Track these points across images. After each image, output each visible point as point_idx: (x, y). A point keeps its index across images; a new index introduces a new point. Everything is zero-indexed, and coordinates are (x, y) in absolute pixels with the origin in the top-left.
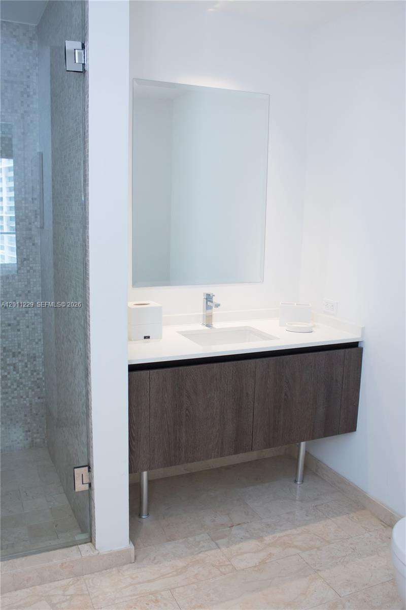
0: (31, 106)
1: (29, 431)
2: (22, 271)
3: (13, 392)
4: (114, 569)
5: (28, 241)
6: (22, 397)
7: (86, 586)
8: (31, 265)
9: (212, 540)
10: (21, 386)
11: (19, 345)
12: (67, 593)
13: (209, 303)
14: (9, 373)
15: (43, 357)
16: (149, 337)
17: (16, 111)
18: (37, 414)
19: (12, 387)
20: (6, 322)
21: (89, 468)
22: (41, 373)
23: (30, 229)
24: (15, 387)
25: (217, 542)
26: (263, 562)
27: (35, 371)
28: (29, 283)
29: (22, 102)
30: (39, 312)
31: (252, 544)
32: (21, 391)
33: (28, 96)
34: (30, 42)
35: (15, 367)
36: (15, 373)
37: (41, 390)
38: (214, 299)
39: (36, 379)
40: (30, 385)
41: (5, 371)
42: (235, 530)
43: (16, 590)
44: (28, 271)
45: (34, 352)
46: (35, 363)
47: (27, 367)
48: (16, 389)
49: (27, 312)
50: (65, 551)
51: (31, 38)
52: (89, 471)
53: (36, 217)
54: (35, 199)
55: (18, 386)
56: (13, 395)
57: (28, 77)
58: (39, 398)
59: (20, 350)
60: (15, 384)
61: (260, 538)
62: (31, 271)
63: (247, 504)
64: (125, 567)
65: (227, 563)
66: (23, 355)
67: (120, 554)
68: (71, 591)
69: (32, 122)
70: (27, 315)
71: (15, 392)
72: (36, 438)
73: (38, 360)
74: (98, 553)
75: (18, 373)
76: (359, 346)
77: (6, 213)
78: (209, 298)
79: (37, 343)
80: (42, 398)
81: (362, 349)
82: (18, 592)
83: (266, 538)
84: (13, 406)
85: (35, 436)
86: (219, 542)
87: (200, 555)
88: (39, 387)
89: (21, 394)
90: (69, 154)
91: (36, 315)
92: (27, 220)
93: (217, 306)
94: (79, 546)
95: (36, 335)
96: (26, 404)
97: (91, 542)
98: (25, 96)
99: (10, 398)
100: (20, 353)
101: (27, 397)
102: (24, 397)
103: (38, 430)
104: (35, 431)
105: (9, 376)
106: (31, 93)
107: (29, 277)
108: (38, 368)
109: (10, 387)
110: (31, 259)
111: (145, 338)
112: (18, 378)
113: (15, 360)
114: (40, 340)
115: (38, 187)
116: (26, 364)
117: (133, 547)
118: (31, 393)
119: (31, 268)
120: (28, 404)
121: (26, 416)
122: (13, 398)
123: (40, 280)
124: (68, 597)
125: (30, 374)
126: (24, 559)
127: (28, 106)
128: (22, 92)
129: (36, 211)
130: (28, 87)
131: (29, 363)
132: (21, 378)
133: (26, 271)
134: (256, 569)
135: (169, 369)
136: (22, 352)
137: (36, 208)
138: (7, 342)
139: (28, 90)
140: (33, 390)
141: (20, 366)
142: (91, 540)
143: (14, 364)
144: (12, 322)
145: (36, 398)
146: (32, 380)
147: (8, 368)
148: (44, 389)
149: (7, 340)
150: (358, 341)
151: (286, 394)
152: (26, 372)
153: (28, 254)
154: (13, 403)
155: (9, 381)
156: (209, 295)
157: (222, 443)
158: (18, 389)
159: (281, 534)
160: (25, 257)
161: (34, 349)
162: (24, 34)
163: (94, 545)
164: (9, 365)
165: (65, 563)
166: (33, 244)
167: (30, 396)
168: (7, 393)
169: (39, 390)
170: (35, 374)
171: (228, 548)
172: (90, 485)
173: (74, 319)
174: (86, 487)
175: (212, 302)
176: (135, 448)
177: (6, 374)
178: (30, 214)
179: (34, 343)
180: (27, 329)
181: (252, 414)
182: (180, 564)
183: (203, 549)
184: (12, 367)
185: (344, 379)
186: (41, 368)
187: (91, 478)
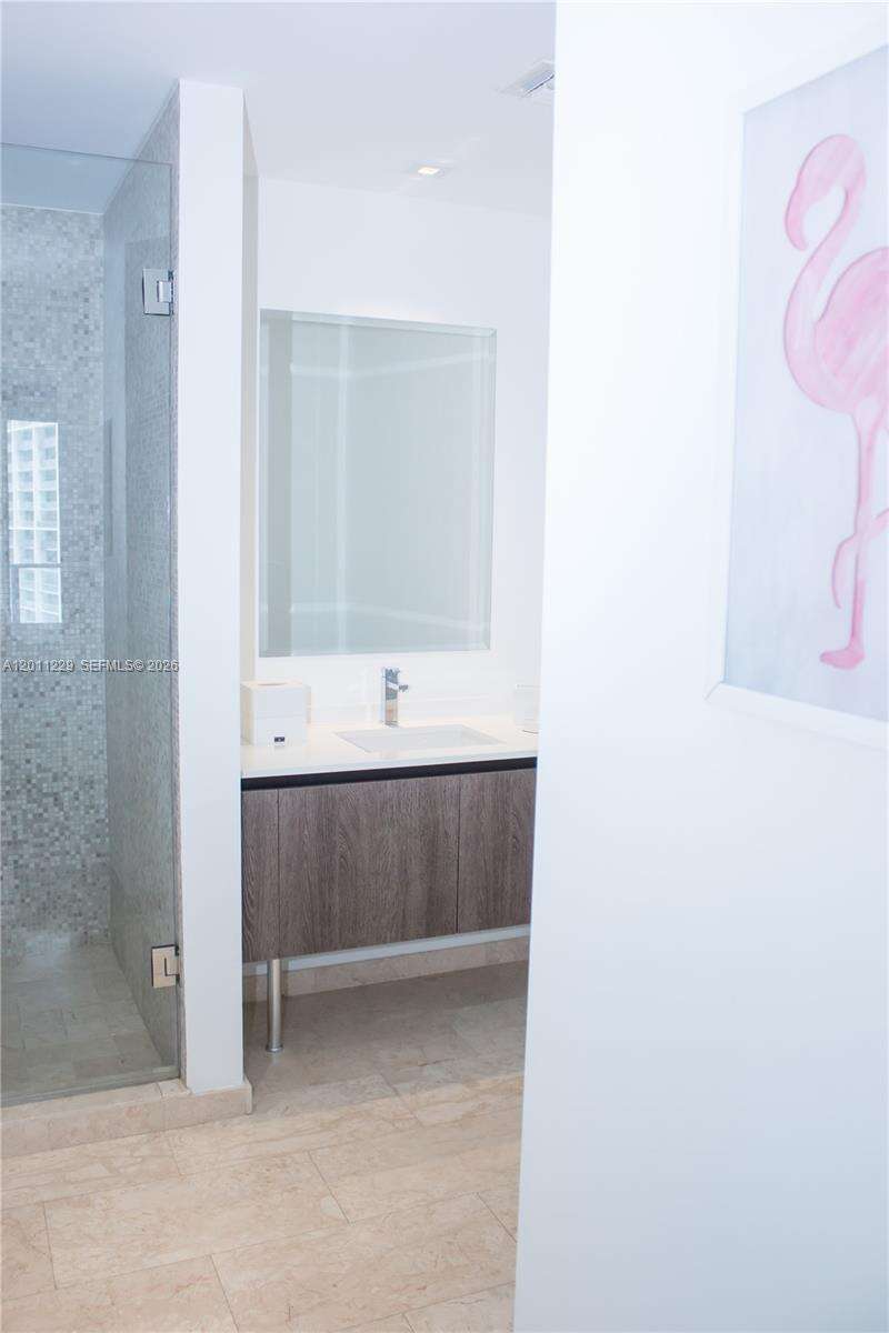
0: (91, 348)
1: (80, 915)
2: (72, 631)
3: (52, 844)
4: (217, 1123)
5: (82, 579)
6: (68, 853)
7: (169, 1145)
8: (88, 621)
9: (388, 1084)
10: (67, 833)
11: (65, 759)
12: (136, 1154)
13: (391, 685)
14: (46, 810)
15: (106, 782)
16: (283, 739)
17: (65, 358)
18: (94, 884)
19: (51, 834)
20: (43, 720)
21: (177, 948)
22: (102, 811)
23: (87, 559)
24: (57, 834)
25: (395, 1086)
26: (470, 1115)
27: (92, 807)
28: (83, 652)
29: (75, 342)
30: (100, 702)
31: (458, 1089)
32: (67, 843)
33: (86, 333)
34: (91, 242)
35: (56, 799)
36: (56, 809)
37: (103, 841)
38: (402, 680)
39: (93, 821)
40: (82, 833)
41: (39, 806)
42: (428, 1070)
43: (52, 1149)
44: (83, 632)
45: (91, 773)
46: (92, 792)
47: (77, 799)
48: (57, 839)
49: (79, 703)
50: (134, 1089)
51: (92, 236)
52: (177, 954)
53: (97, 538)
54: (97, 507)
55: (62, 834)
56: (51, 849)
57: (86, 300)
58: (98, 855)
59: (65, 769)
60: (57, 829)
61: (468, 1082)
62: (88, 631)
63: (456, 1034)
64: (236, 1121)
65: (408, 1116)
66: (71, 779)
67: (228, 1096)
68: (145, 1150)
69: (92, 375)
70: (79, 707)
71: (57, 843)
72: (92, 927)
73: (96, 786)
74: (191, 1094)
75: (62, 809)
77: (39, 525)
78: (391, 676)
79: (96, 758)
80: (104, 856)
82: (56, 1152)
83: (481, 1082)
84: (53, 868)
85: (90, 923)
86: (399, 1086)
87: (364, 1105)
88: (98, 836)
89: (68, 849)
90: (151, 438)
91: (95, 707)
92: (81, 543)
93: (404, 688)
94: (160, 1084)
95: (96, 742)
96: (75, 866)
97: (179, 1077)
98: (81, 332)
99: (47, 855)
100: (65, 774)
101: (78, 853)
102: (73, 853)
103: (95, 913)
104: (91, 914)
105: (45, 815)
106: (92, 328)
107: (83, 642)
108: (97, 802)
109: (47, 835)
110: (87, 611)
111: (277, 740)
112: (62, 819)
113: (58, 786)
114: (101, 752)
115: (102, 486)
116: (76, 793)
117: (249, 1087)
118: (84, 847)
119: (88, 626)
120: (79, 867)
121: (74, 886)
122: (53, 854)
123: (103, 646)
124: (139, 1160)
125: (82, 812)
126: (66, 1100)
127: (86, 349)
128: (75, 326)
129: (97, 527)
130: (86, 317)
131: (81, 793)
132: (66, 819)
133: (78, 631)
134: (456, 1124)
135: (311, 788)
136: (70, 773)
137: (97, 522)
138: (44, 755)
139: (86, 322)
140: (88, 841)
141: (66, 796)
142: (179, 1075)
143: (56, 794)
144: (53, 720)
145: (94, 855)
146: (87, 822)
147: (45, 801)
148: (107, 840)
149: (42, 752)
151: (514, 837)
152: (77, 808)
153: (82, 600)
154: (53, 864)
155: (46, 824)
156: (392, 670)
157: (404, 916)
158: (63, 838)
159: (508, 1077)
160: (77, 606)
161: (92, 767)
162: (82, 230)
163: (184, 1082)
164: (46, 795)
165: (136, 1107)
166: (92, 585)
167: (83, 852)
168: (42, 845)
169: (98, 840)
170: (92, 811)
171: (414, 1097)
172: (178, 978)
173: (156, 706)
174: (172, 981)
175: (396, 683)
176: (253, 918)
177: (41, 810)
178: (86, 533)
179: (91, 757)
180: (80, 732)
181: (455, 869)
182: (329, 1116)
183: (369, 1097)
184: (51, 799)
186: (102, 802)
187: (180, 965)
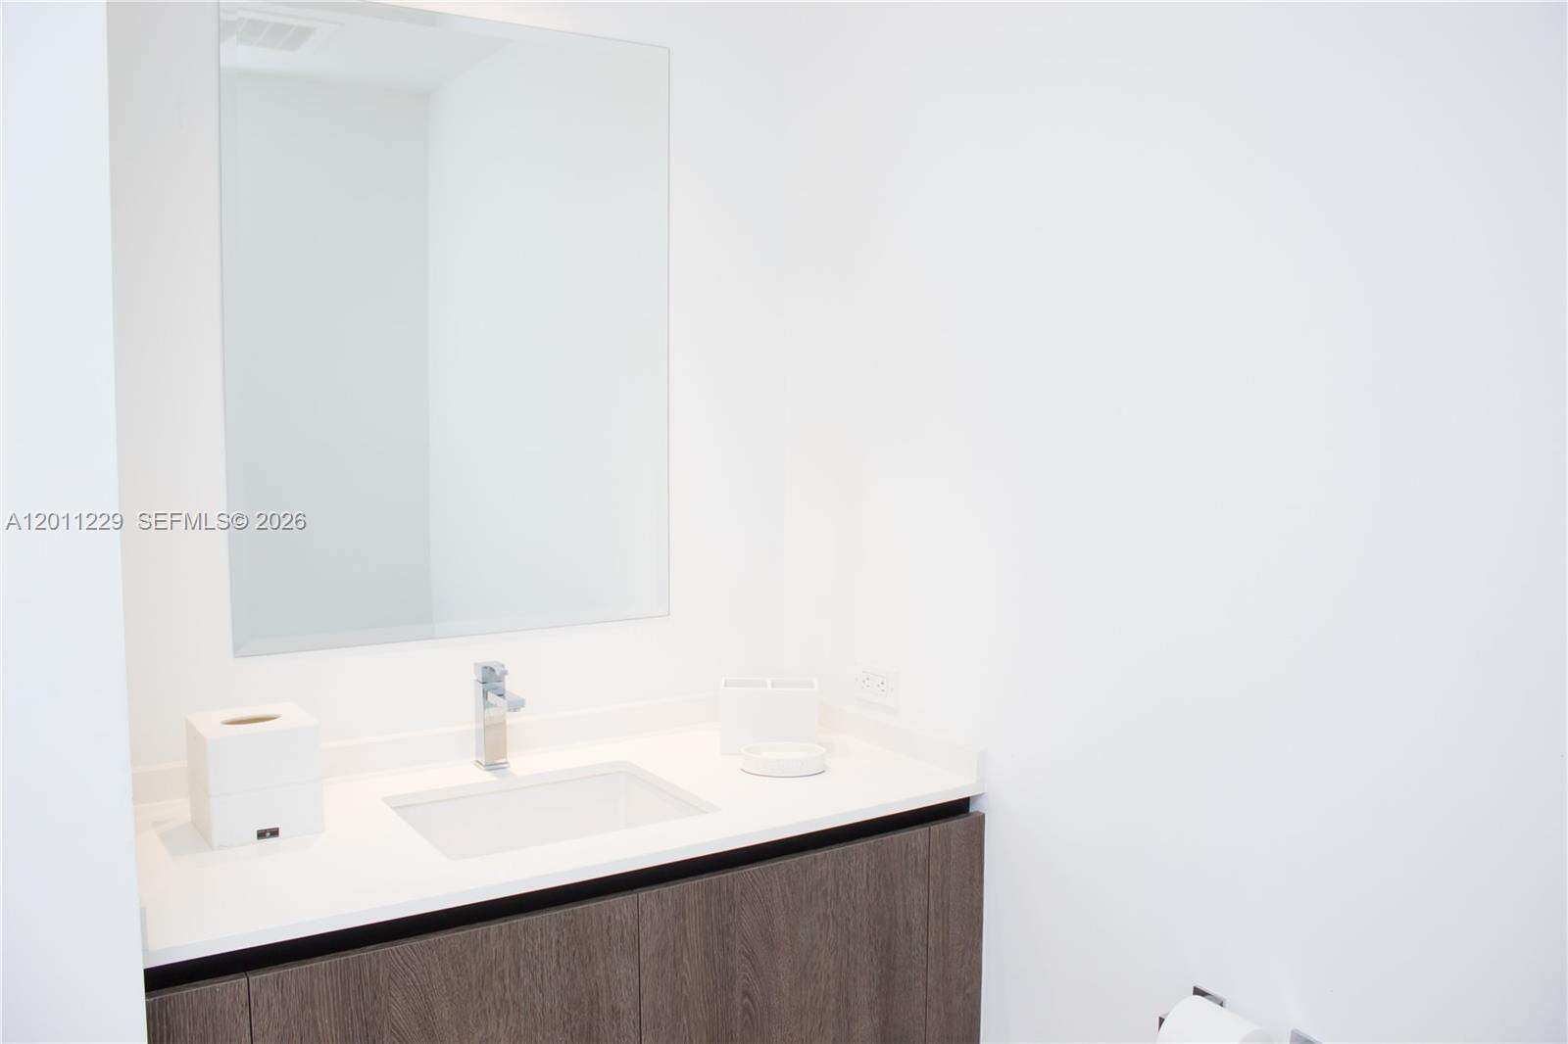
13: (492, 697)
16: (275, 833)
38: (510, 685)
76: (972, 810)
78: (491, 680)
81: (980, 820)
93: (517, 706)
111: (261, 835)
150: (967, 796)
151: (746, 994)
156: (492, 670)
175: (501, 693)
185: (932, 916)
